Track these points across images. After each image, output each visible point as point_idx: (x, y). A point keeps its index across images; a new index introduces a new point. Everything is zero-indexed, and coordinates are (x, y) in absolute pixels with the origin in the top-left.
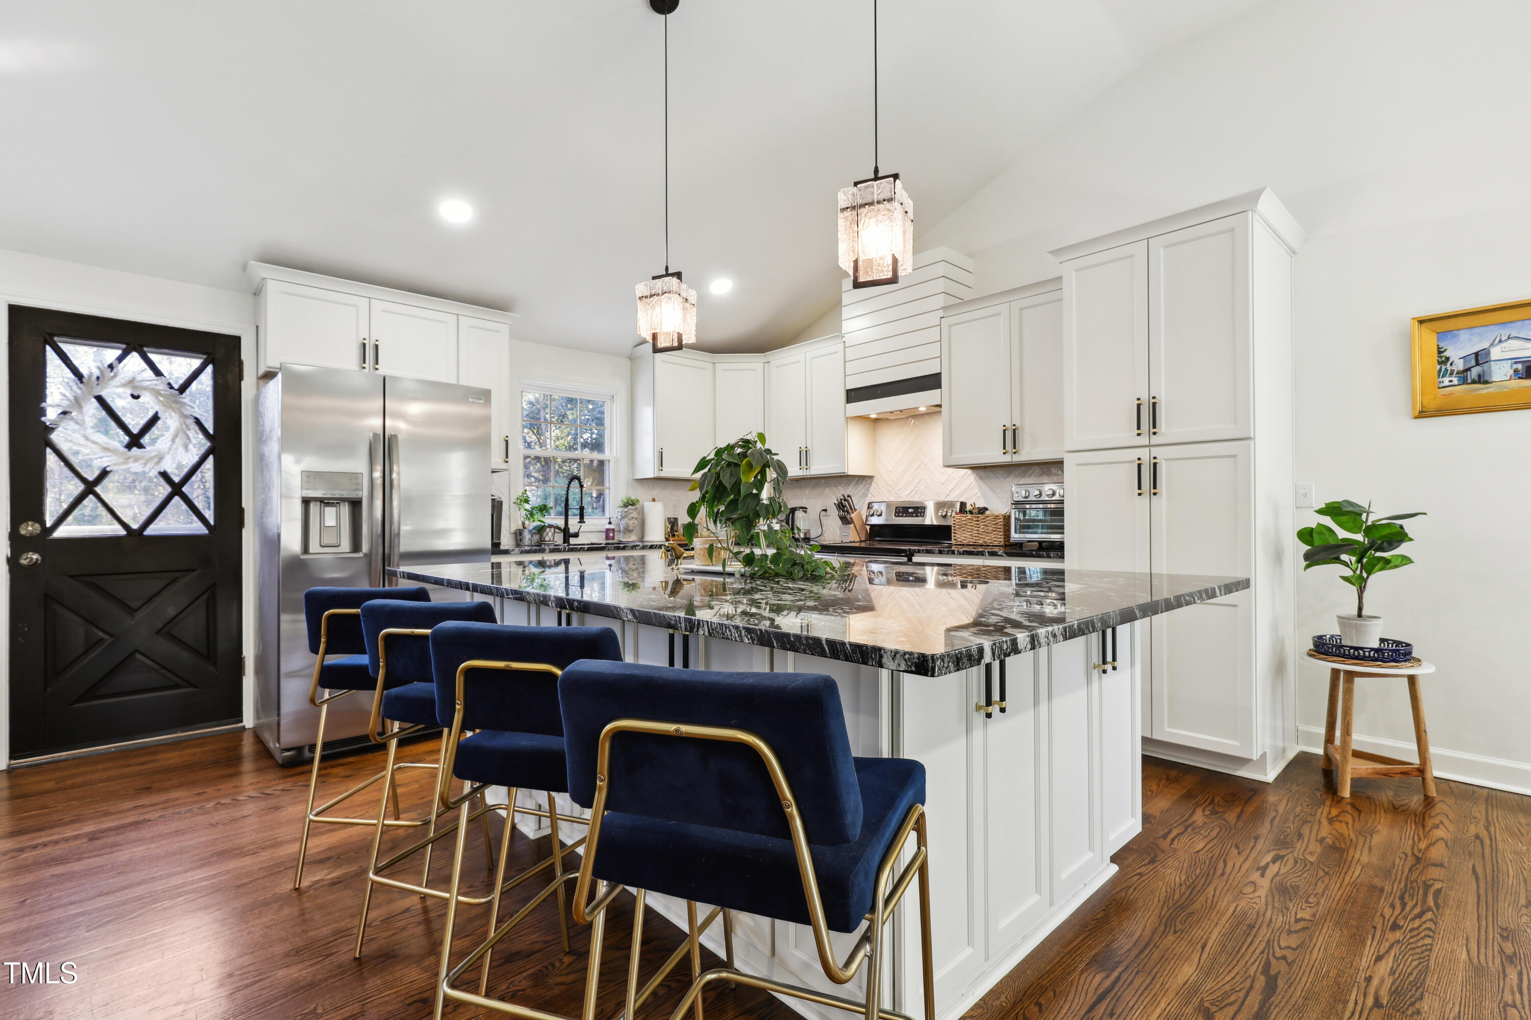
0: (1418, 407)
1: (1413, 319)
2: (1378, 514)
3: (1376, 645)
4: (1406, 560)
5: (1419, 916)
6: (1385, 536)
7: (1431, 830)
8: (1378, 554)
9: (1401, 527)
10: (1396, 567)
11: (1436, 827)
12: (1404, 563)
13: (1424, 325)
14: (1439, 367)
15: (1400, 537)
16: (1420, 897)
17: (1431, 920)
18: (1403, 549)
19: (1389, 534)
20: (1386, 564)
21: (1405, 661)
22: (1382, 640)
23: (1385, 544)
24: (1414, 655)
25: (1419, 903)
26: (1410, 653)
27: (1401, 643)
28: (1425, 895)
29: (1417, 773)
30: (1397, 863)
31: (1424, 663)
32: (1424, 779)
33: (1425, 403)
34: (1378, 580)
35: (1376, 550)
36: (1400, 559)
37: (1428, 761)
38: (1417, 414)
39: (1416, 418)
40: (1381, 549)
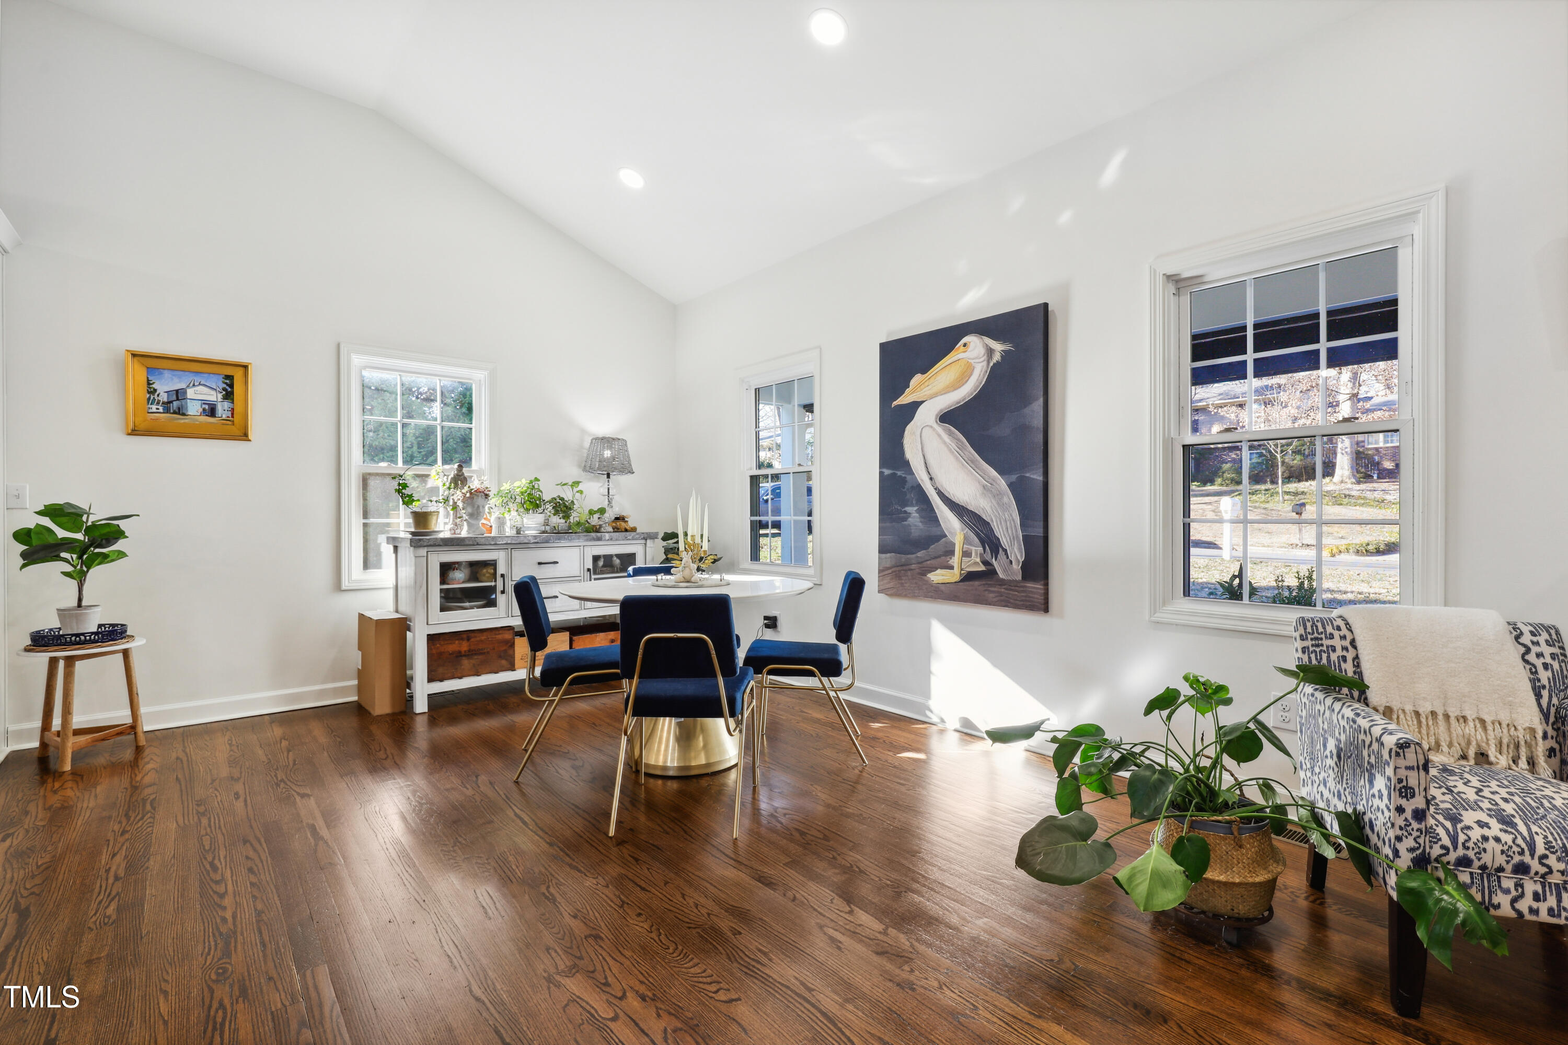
0: (131, 426)
1: (128, 351)
2: (98, 514)
3: (95, 630)
4: (121, 555)
5: (142, 818)
6: (104, 534)
7: (143, 767)
8: (97, 550)
9: (118, 525)
10: (113, 561)
11: (148, 763)
12: (120, 556)
13: (136, 359)
14: (148, 395)
15: (119, 534)
16: (141, 808)
17: (151, 817)
18: (119, 546)
19: (109, 532)
20: (105, 558)
21: (122, 639)
22: (100, 626)
23: (104, 541)
24: (128, 633)
25: (141, 812)
26: (126, 631)
27: (117, 625)
28: (144, 805)
29: (130, 730)
30: (119, 796)
31: (136, 638)
32: (135, 733)
33: (137, 424)
34: (97, 574)
35: (96, 547)
36: (116, 554)
37: (139, 718)
38: (130, 431)
39: (129, 434)
40: (100, 546)
